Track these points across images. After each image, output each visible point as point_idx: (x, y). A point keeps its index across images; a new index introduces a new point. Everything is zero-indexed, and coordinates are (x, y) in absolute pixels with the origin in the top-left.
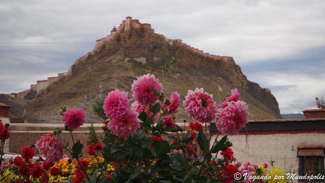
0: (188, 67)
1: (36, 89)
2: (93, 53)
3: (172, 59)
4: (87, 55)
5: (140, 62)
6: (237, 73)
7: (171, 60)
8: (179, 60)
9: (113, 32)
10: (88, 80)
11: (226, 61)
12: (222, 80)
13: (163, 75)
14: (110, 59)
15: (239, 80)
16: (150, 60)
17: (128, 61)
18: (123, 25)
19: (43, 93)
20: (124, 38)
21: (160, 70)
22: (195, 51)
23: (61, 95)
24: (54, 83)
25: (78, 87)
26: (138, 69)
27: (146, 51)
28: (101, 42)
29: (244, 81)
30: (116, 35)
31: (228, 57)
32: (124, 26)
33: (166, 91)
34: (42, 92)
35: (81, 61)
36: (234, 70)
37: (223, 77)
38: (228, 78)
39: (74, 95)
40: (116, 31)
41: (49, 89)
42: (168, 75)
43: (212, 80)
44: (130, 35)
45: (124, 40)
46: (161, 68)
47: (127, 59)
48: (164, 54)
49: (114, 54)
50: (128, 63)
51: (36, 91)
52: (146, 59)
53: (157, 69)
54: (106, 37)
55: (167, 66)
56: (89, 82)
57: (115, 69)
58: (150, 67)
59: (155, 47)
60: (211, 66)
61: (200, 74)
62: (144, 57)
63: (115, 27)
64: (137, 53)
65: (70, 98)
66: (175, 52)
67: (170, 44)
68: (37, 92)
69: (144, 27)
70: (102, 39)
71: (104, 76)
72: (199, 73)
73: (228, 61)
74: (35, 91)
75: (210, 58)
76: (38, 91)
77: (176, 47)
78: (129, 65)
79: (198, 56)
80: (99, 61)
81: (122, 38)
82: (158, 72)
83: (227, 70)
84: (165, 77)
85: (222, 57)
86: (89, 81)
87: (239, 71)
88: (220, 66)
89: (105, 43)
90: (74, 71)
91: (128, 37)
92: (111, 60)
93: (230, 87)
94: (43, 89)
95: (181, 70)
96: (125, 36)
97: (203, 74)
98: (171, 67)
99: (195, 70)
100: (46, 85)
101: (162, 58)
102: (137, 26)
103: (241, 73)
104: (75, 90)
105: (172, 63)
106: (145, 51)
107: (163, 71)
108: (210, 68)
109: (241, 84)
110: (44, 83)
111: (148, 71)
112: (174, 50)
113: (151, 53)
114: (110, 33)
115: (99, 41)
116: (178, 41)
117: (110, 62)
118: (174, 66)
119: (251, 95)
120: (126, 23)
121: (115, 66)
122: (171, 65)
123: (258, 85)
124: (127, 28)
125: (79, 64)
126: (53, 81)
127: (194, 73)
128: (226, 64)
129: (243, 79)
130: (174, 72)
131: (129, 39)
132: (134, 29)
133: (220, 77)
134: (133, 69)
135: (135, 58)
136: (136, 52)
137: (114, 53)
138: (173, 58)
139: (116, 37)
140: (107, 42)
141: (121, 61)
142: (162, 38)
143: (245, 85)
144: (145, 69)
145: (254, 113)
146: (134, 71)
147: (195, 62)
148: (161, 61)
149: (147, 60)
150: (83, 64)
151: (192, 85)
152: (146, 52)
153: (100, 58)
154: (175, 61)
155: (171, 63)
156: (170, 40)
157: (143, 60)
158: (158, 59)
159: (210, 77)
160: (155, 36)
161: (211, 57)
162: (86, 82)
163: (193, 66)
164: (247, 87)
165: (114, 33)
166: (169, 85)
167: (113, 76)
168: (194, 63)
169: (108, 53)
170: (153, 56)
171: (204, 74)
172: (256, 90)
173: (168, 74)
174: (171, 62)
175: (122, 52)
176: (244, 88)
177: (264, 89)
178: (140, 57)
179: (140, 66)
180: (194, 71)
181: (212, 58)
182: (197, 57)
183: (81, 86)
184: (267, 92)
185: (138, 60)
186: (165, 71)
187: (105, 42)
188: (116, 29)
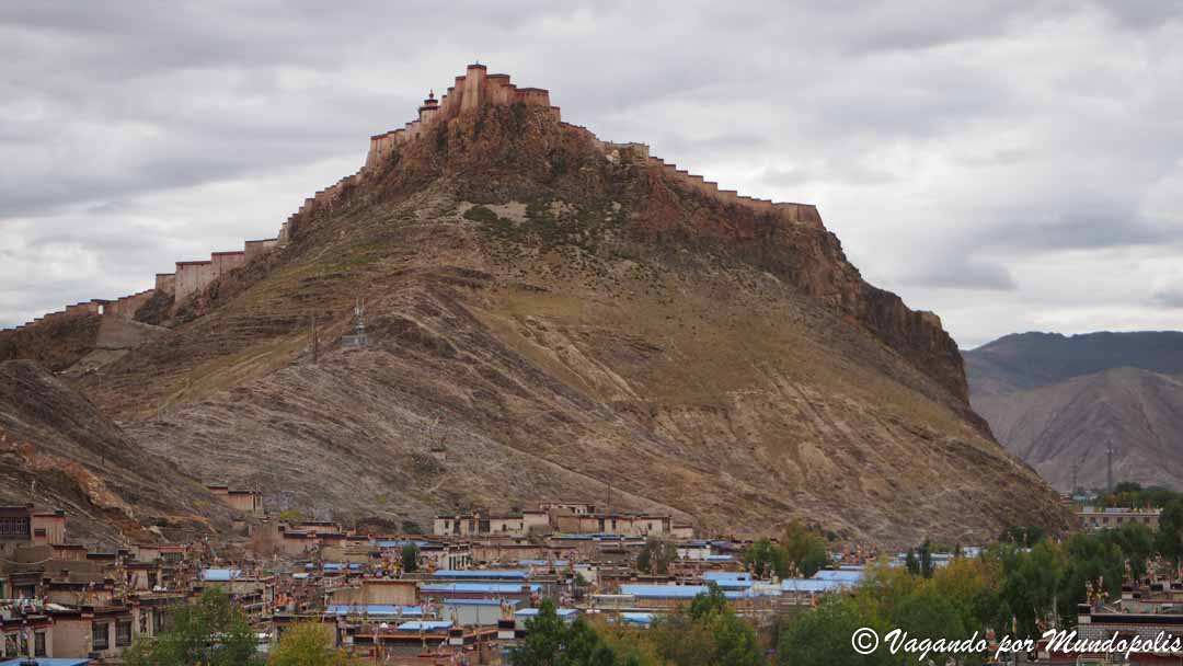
0: (664, 238)
1: (173, 289)
2: (359, 178)
3: (611, 210)
4: (340, 185)
5: (508, 217)
6: (830, 259)
7: (609, 213)
8: (635, 215)
9: (424, 113)
10: (334, 276)
11: (792, 219)
12: (777, 281)
13: (578, 264)
14: (410, 203)
15: (836, 283)
16: (540, 213)
17: (467, 215)
18: (458, 90)
19: (195, 305)
20: (459, 135)
21: (570, 247)
22: (691, 182)
23: (244, 325)
24: (232, 272)
25: (300, 297)
26: (498, 244)
27: (528, 180)
28: (385, 142)
29: (851, 285)
30: (434, 121)
31: (799, 205)
32: (461, 95)
33: (582, 322)
34: (193, 300)
35: (320, 204)
36: (818, 250)
37: (780, 270)
38: (797, 275)
39: (284, 326)
40: (435, 108)
41: (215, 293)
42: (593, 264)
43: (741, 282)
44: (479, 127)
45: (459, 141)
46: (574, 242)
47: (465, 207)
48: (588, 194)
49: (425, 188)
50: (467, 221)
51: (174, 297)
52: (527, 209)
53: (560, 244)
54: (403, 126)
55: (593, 232)
56: (334, 284)
57: (422, 241)
58: (537, 238)
59: (559, 169)
60: (743, 234)
61: (703, 261)
62: (522, 201)
63: (432, 95)
64: (499, 187)
65: (270, 334)
66: (624, 187)
67: (610, 158)
68: (177, 299)
69: (527, 101)
70: (389, 133)
71: (387, 265)
72: (698, 259)
73: (798, 218)
74: (171, 295)
75: (742, 206)
76: (180, 295)
77: (627, 169)
78: (468, 229)
79: (700, 201)
80: (377, 208)
81: (453, 133)
82: (564, 255)
83: (793, 248)
84: (584, 274)
85: (781, 207)
86: (336, 280)
87: (835, 254)
88: (772, 233)
89: (401, 145)
90: (295, 235)
91: (471, 133)
92: (412, 209)
93: (802, 309)
94: (197, 290)
95: (640, 246)
96: (463, 127)
97: (714, 260)
98: (607, 238)
99: (686, 248)
100: (207, 278)
101: (581, 206)
102: (503, 96)
103: (844, 257)
104: (287, 309)
105: (611, 225)
106: (523, 181)
107: (578, 252)
108: (739, 240)
109: (839, 296)
110: (201, 268)
111: (530, 250)
112: (620, 179)
113: (547, 189)
114: (417, 116)
115: (379, 141)
116: (636, 149)
117: (408, 215)
118: (616, 234)
119: (873, 332)
120: (467, 84)
121: (424, 230)
122: (608, 231)
123: (900, 299)
124: (470, 102)
125: (312, 214)
126: (228, 265)
127: (682, 258)
128: (793, 230)
129: (850, 278)
130: (614, 256)
131: (475, 139)
132: (492, 106)
133: (770, 271)
134: (482, 243)
135: (492, 203)
136: (496, 183)
137: (422, 185)
138: (617, 206)
139: (436, 129)
140: (404, 144)
141: (443, 212)
142: (582, 137)
143: (853, 297)
144: (520, 244)
145: (866, 398)
146: (483, 251)
147: (688, 223)
148: (574, 218)
149: (529, 214)
150: (325, 213)
151: (671, 301)
152: (529, 184)
153: (380, 199)
154: (621, 218)
155: (608, 223)
156: (609, 147)
157: (515, 211)
158: (565, 210)
159: (736, 270)
160: (560, 130)
161: (745, 203)
162: (325, 282)
163: (682, 235)
164: (862, 306)
165: (430, 114)
166: (595, 301)
167: (414, 266)
168: (685, 226)
169: (404, 184)
170: (549, 198)
171: (716, 263)
172: (890, 314)
173: (596, 262)
174: (609, 219)
175: (449, 180)
176: (852, 308)
177: (919, 314)
178: (508, 202)
179: (504, 234)
180: (685, 250)
181: (749, 209)
182: (696, 205)
183: (307, 296)
184: (929, 324)
185: (500, 211)
186: (585, 252)
187: (399, 142)
188: (436, 101)
